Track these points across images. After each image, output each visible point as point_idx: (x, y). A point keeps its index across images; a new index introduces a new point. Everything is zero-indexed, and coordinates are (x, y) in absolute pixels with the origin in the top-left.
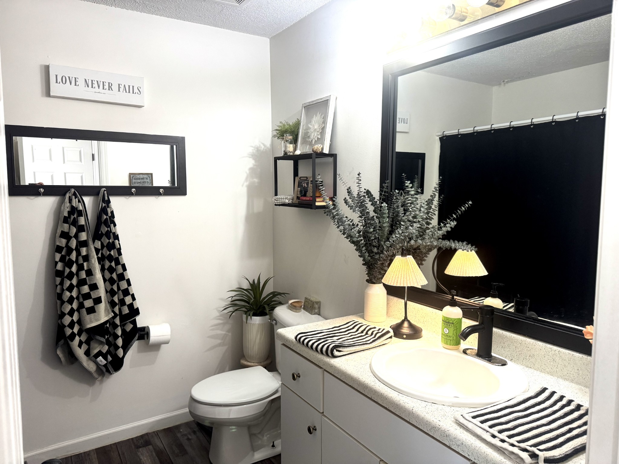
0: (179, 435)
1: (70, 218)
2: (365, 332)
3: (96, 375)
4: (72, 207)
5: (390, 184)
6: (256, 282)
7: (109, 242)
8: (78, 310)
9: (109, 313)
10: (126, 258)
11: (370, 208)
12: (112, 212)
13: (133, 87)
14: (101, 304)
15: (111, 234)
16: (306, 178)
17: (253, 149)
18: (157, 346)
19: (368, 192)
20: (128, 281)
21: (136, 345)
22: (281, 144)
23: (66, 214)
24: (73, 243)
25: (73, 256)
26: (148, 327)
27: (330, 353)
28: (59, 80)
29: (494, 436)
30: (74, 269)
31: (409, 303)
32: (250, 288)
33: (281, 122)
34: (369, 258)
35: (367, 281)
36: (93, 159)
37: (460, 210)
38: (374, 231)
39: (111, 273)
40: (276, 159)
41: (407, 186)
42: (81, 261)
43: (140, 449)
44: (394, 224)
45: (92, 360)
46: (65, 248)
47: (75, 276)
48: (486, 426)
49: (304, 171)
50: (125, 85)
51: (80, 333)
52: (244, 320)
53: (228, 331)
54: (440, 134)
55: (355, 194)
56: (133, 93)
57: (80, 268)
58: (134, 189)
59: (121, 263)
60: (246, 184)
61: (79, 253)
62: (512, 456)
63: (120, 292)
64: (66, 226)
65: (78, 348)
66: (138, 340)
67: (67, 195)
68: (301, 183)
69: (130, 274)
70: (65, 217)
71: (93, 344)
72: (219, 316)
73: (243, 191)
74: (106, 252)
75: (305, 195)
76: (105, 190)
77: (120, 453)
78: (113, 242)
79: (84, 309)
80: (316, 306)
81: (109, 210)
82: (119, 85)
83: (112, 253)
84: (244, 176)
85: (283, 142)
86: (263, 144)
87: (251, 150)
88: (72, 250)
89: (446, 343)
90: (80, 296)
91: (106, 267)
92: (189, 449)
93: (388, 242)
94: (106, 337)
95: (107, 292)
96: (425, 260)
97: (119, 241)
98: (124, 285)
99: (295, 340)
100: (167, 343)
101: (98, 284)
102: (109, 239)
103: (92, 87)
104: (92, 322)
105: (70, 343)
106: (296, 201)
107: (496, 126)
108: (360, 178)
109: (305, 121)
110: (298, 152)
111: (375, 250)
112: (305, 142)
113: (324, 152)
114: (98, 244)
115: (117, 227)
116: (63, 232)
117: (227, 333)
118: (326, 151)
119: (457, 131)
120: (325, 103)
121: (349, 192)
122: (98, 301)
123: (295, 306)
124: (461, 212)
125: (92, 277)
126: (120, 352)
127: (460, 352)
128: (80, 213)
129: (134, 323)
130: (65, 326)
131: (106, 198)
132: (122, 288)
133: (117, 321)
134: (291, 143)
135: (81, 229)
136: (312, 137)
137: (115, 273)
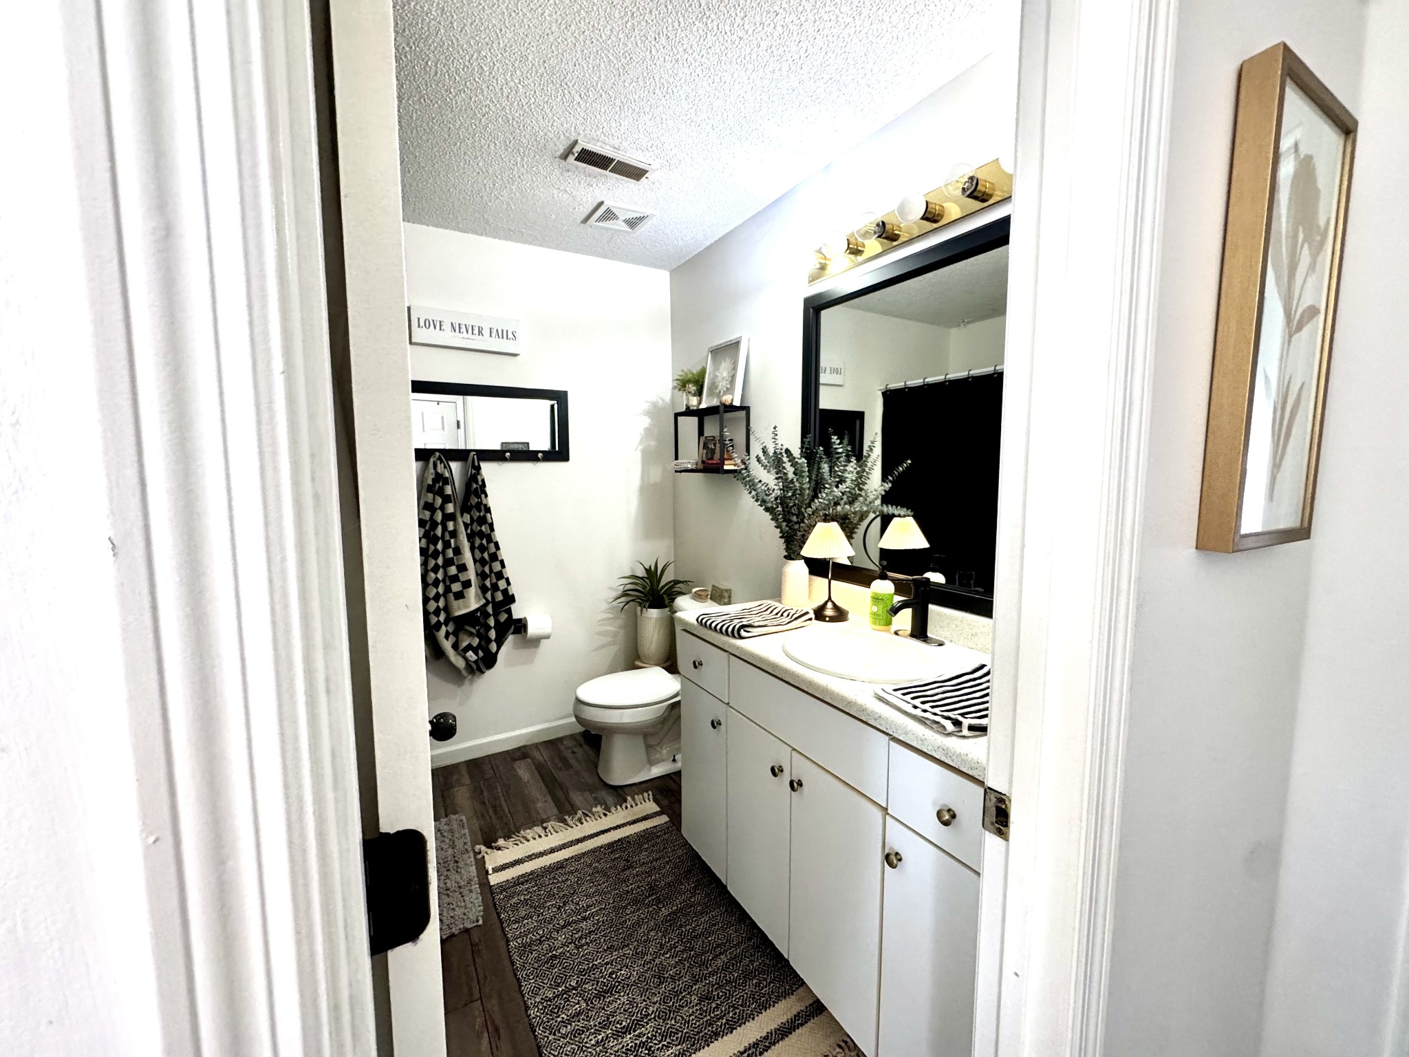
0: (562, 748)
1: (435, 487)
2: (780, 614)
3: (464, 673)
4: (437, 473)
5: (813, 438)
6: (653, 569)
7: (480, 515)
8: (445, 595)
9: (480, 600)
10: (499, 535)
11: (790, 470)
12: (483, 481)
13: (507, 331)
14: (471, 588)
15: (482, 507)
16: (712, 438)
17: (649, 404)
18: (536, 642)
19: (787, 451)
20: (502, 563)
21: (510, 639)
22: (682, 396)
23: (430, 482)
24: (439, 516)
25: (439, 531)
26: (525, 618)
27: (737, 633)
28: (422, 324)
29: (915, 707)
30: (440, 546)
31: (833, 582)
32: (646, 576)
33: (682, 371)
34: (787, 529)
35: (785, 557)
36: (458, 427)
37: (897, 471)
38: (793, 495)
39: (482, 553)
40: (677, 415)
41: (834, 442)
42: (447, 537)
43: (517, 762)
44: (818, 487)
45: (460, 655)
46: (429, 522)
47: (441, 555)
48: (908, 698)
49: (711, 430)
50: (497, 330)
51: (446, 623)
52: (639, 613)
53: (620, 627)
54: (883, 387)
55: (771, 451)
56: (507, 338)
57: (447, 545)
58: (509, 454)
59: (494, 541)
60: (640, 447)
61: (445, 528)
62: (935, 726)
63: (493, 575)
64: (430, 495)
65: (445, 640)
66: (512, 634)
67: (432, 460)
68: (707, 444)
69: (504, 554)
70: (429, 485)
71: (462, 636)
72: (607, 609)
73: (637, 457)
74: (476, 528)
75: (712, 459)
76: (474, 455)
77: (494, 765)
78: (485, 516)
79: (451, 594)
80: (726, 595)
81: (479, 478)
82: (491, 329)
83: (483, 528)
84: (638, 438)
85: (685, 394)
86: (661, 399)
87: (646, 406)
88: (437, 524)
89: (875, 624)
90: (447, 578)
91: (477, 545)
92: (573, 761)
93: (810, 509)
94: (477, 628)
95: (477, 574)
96: (855, 533)
97: (491, 514)
98: (497, 566)
99: (696, 622)
100: (548, 637)
101: (467, 565)
102: (480, 512)
103: (460, 332)
104: (460, 609)
105: (436, 633)
106: (700, 466)
107: (951, 376)
108: (776, 433)
109: (712, 369)
110: (703, 406)
111: (794, 519)
112: (711, 393)
113: (734, 404)
114: (467, 518)
115: (489, 498)
116: (426, 503)
117: (618, 630)
118: (737, 403)
119: (903, 384)
120: (735, 345)
121: (764, 451)
122: (467, 584)
123: (700, 595)
124: (899, 473)
125: (461, 556)
126: (493, 647)
127: (891, 633)
128: (446, 481)
129: (509, 612)
130: (430, 613)
131: (476, 464)
132: (495, 571)
133: (490, 609)
134: (694, 395)
135: (447, 499)
136: (720, 387)
137: (486, 553)
